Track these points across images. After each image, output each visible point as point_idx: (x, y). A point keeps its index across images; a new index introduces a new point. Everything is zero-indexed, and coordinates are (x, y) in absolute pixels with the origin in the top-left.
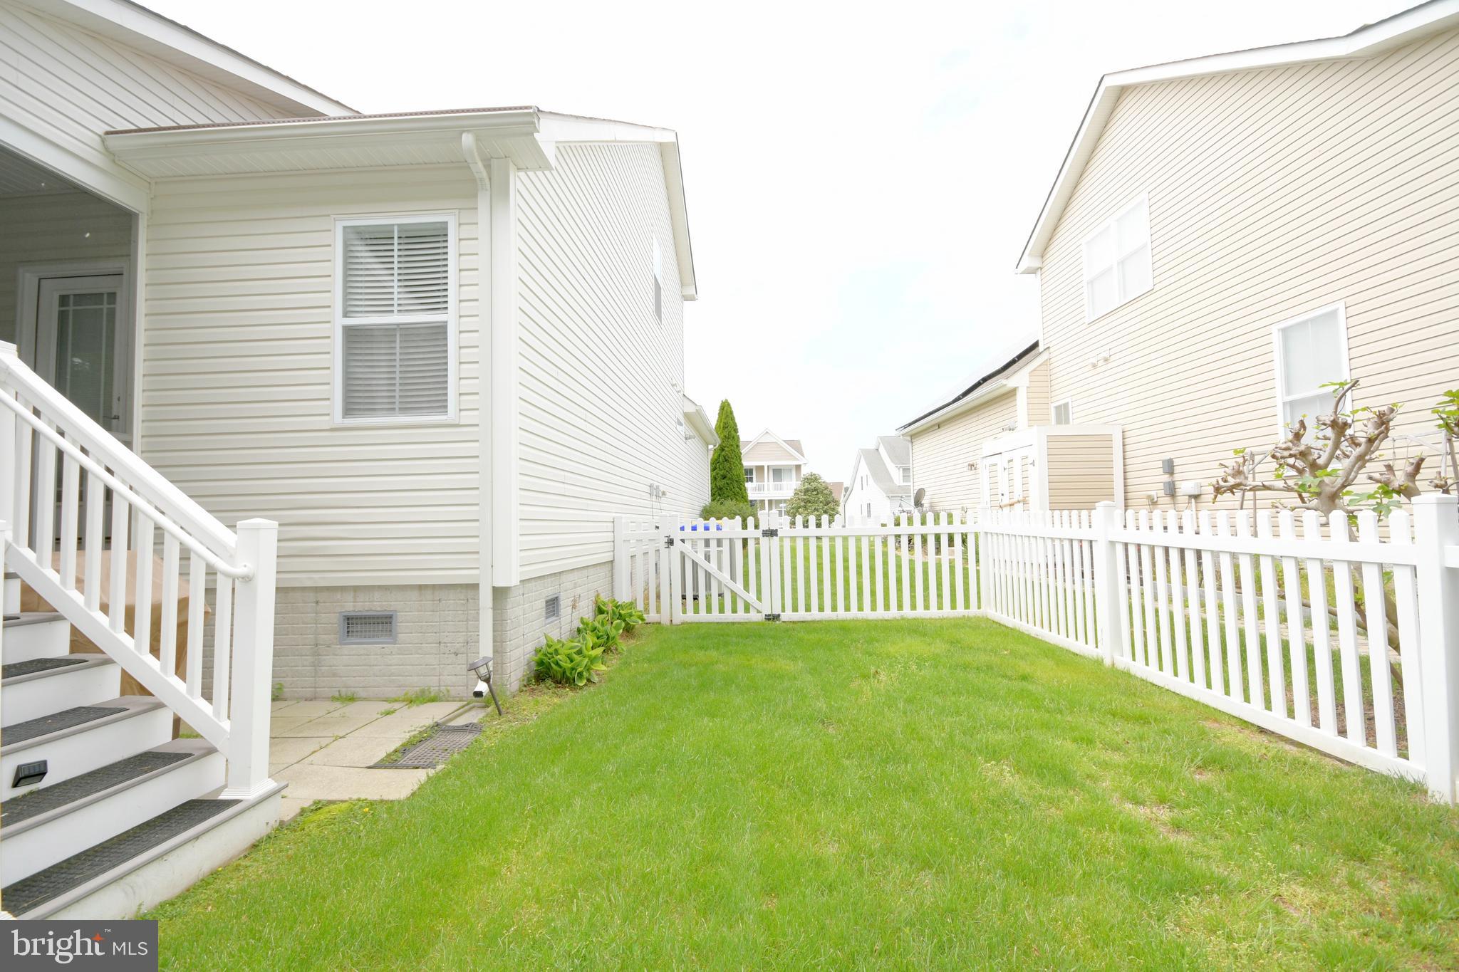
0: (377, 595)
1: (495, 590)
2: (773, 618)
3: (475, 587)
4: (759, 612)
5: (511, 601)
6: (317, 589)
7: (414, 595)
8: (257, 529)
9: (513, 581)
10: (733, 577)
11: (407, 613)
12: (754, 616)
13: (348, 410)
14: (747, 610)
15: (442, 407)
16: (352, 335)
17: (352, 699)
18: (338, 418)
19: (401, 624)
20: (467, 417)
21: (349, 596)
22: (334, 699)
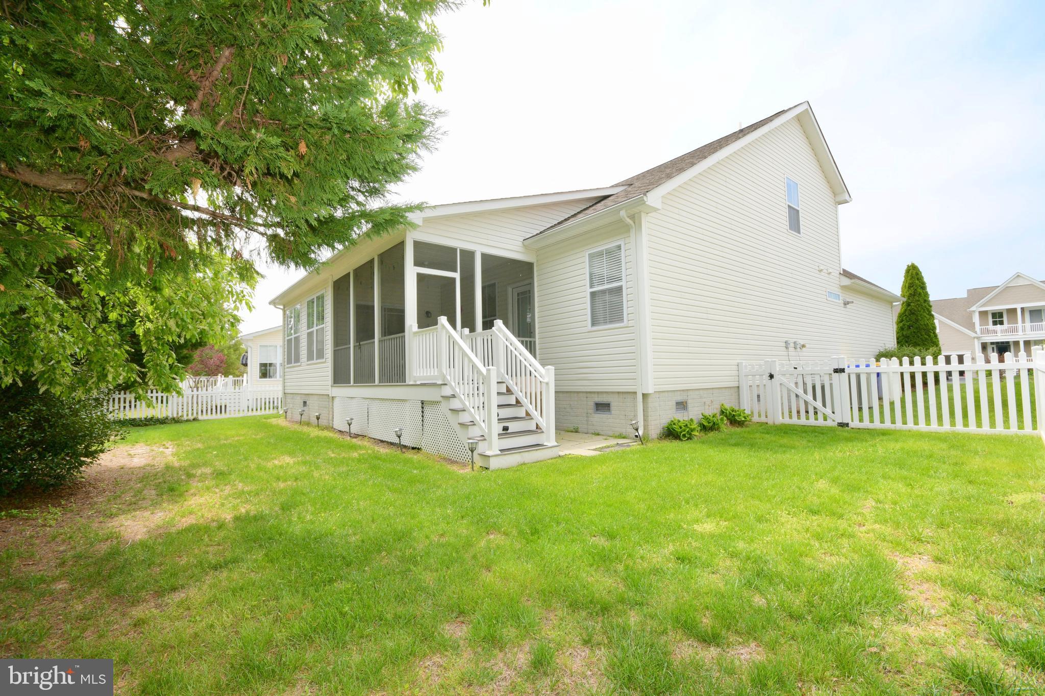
0: (605, 395)
1: (643, 395)
2: (842, 425)
3: (635, 393)
4: (834, 421)
5: (650, 400)
6: (587, 392)
7: (616, 396)
8: (548, 369)
9: (650, 392)
10: (815, 398)
11: (615, 403)
12: (830, 423)
13: (593, 324)
14: (825, 419)
15: (622, 320)
16: (593, 294)
17: (598, 434)
18: (589, 327)
19: (613, 407)
20: (631, 323)
21: (596, 395)
22: (593, 434)
